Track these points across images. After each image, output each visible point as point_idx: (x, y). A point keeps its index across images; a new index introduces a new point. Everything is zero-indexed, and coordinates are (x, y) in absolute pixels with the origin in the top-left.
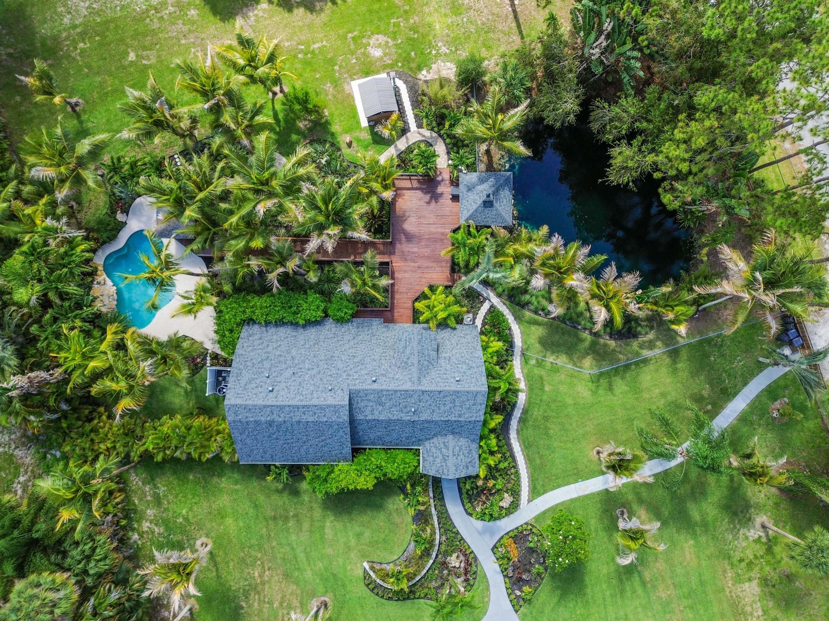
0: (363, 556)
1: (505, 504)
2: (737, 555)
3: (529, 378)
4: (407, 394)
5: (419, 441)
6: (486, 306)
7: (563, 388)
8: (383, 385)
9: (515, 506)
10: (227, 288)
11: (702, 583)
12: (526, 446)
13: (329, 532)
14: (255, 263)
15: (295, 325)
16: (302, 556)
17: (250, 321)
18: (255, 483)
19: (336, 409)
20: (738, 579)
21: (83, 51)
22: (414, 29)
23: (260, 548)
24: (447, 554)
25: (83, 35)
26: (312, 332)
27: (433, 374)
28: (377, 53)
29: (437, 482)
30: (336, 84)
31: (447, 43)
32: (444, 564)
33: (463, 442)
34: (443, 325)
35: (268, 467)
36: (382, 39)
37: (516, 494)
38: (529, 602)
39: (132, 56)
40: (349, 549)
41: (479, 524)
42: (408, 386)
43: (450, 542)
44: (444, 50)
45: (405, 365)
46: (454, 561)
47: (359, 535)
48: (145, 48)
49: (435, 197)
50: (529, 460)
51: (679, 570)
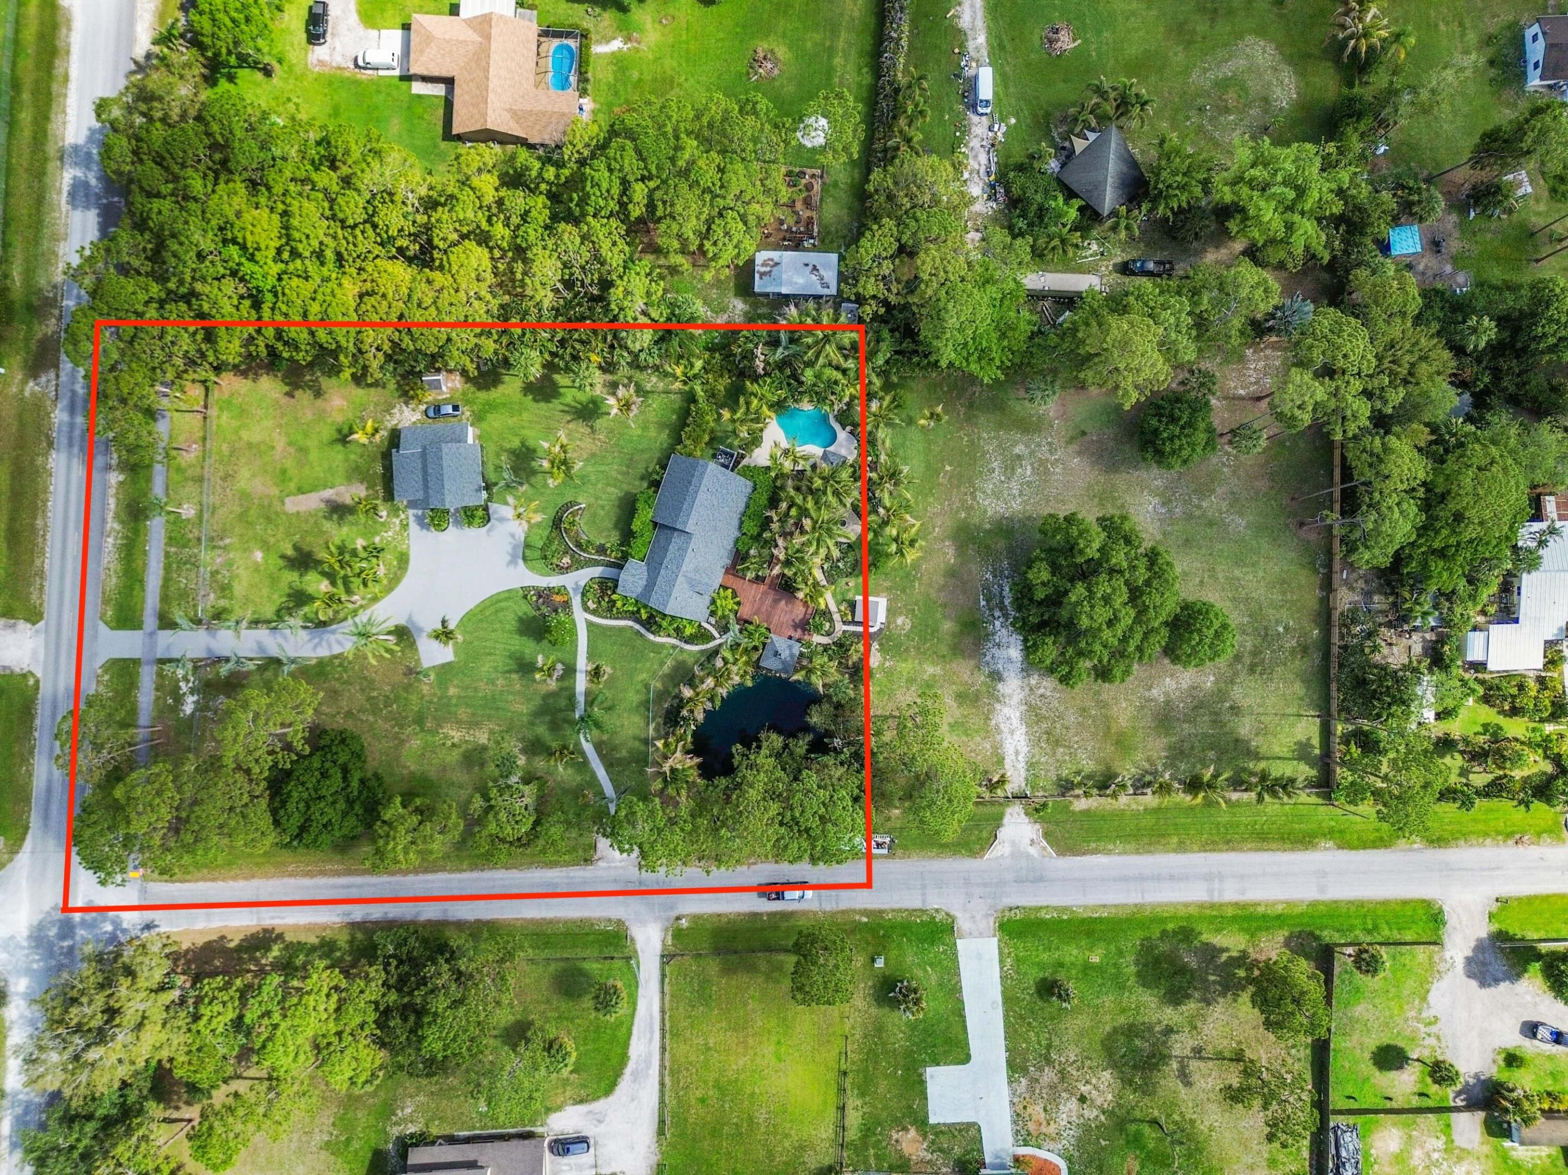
0: (589, 506)
1: (590, 604)
2: (507, 737)
3: (662, 645)
4: (679, 567)
5: (648, 564)
6: (716, 634)
7: (648, 664)
8: (690, 553)
9: (586, 609)
10: (778, 483)
11: (498, 709)
12: (621, 629)
13: (611, 489)
14: (784, 505)
15: (743, 514)
16: (602, 468)
17: (755, 489)
18: (658, 455)
19: (685, 523)
20: (492, 732)
21: (962, 439)
22: (907, 650)
23: (616, 445)
24: (572, 557)
25: (972, 442)
26: (736, 523)
27: (686, 586)
28: (900, 621)
29: (621, 567)
30: (888, 589)
31: (890, 668)
32: (566, 553)
33: (639, 590)
34: (713, 602)
35: (664, 467)
36: (908, 627)
37: (594, 612)
38: (525, 597)
39: (948, 468)
40: (597, 498)
41: (582, 583)
42: (684, 568)
43: (578, 561)
44: (888, 664)
45: (696, 570)
46: (566, 560)
47: (603, 507)
48: (951, 477)
49: (795, 627)
50: (611, 628)
51: (511, 697)
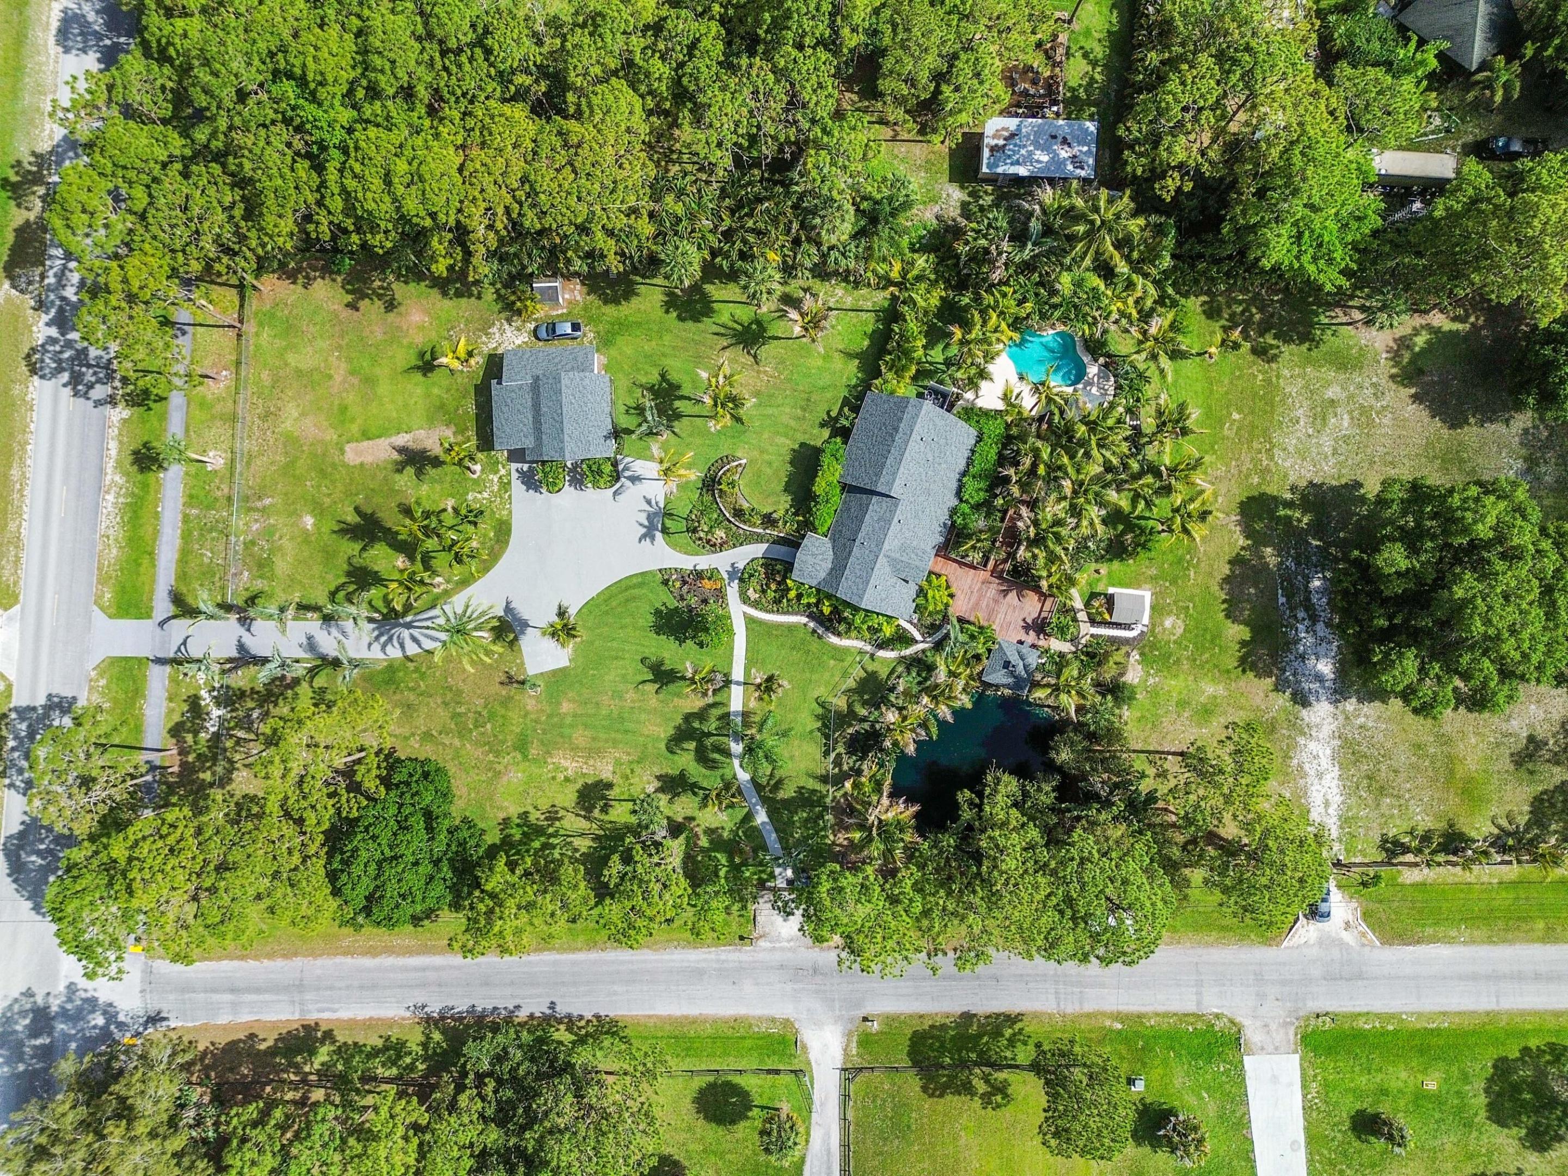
0: (751, 461)
1: (751, 593)
2: (638, 770)
3: (846, 650)
4: (880, 544)
5: (834, 541)
6: (918, 637)
7: (827, 675)
8: (894, 527)
9: (745, 600)
10: (1014, 431)
11: (626, 732)
12: (791, 628)
13: (781, 440)
14: (1027, 462)
15: (964, 474)
16: (770, 411)
17: (980, 439)
18: (844, 392)
19: (891, 484)
20: (618, 762)
21: (1255, 377)
22: (1178, 662)
23: (789, 380)
24: (728, 530)
25: (1268, 382)
26: (954, 485)
27: (888, 569)
28: (1168, 623)
29: (796, 545)
30: (1153, 579)
31: (1156, 685)
32: (718, 523)
33: (823, 575)
34: (921, 592)
35: (856, 409)
36: (1179, 631)
37: (756, 604)
38: (665, 582)
39: (1236, 416)
40: (762, 452)
41: (741, 566)
42: (886, 546)
43: (736, 536)
44: (1151, 681)
45: (903, 549)
46: (720, 534)
47: (770, 464)
48: (1239, 429)
49: (1027, 628)
50: (779, 626)
51: (643, 716)
